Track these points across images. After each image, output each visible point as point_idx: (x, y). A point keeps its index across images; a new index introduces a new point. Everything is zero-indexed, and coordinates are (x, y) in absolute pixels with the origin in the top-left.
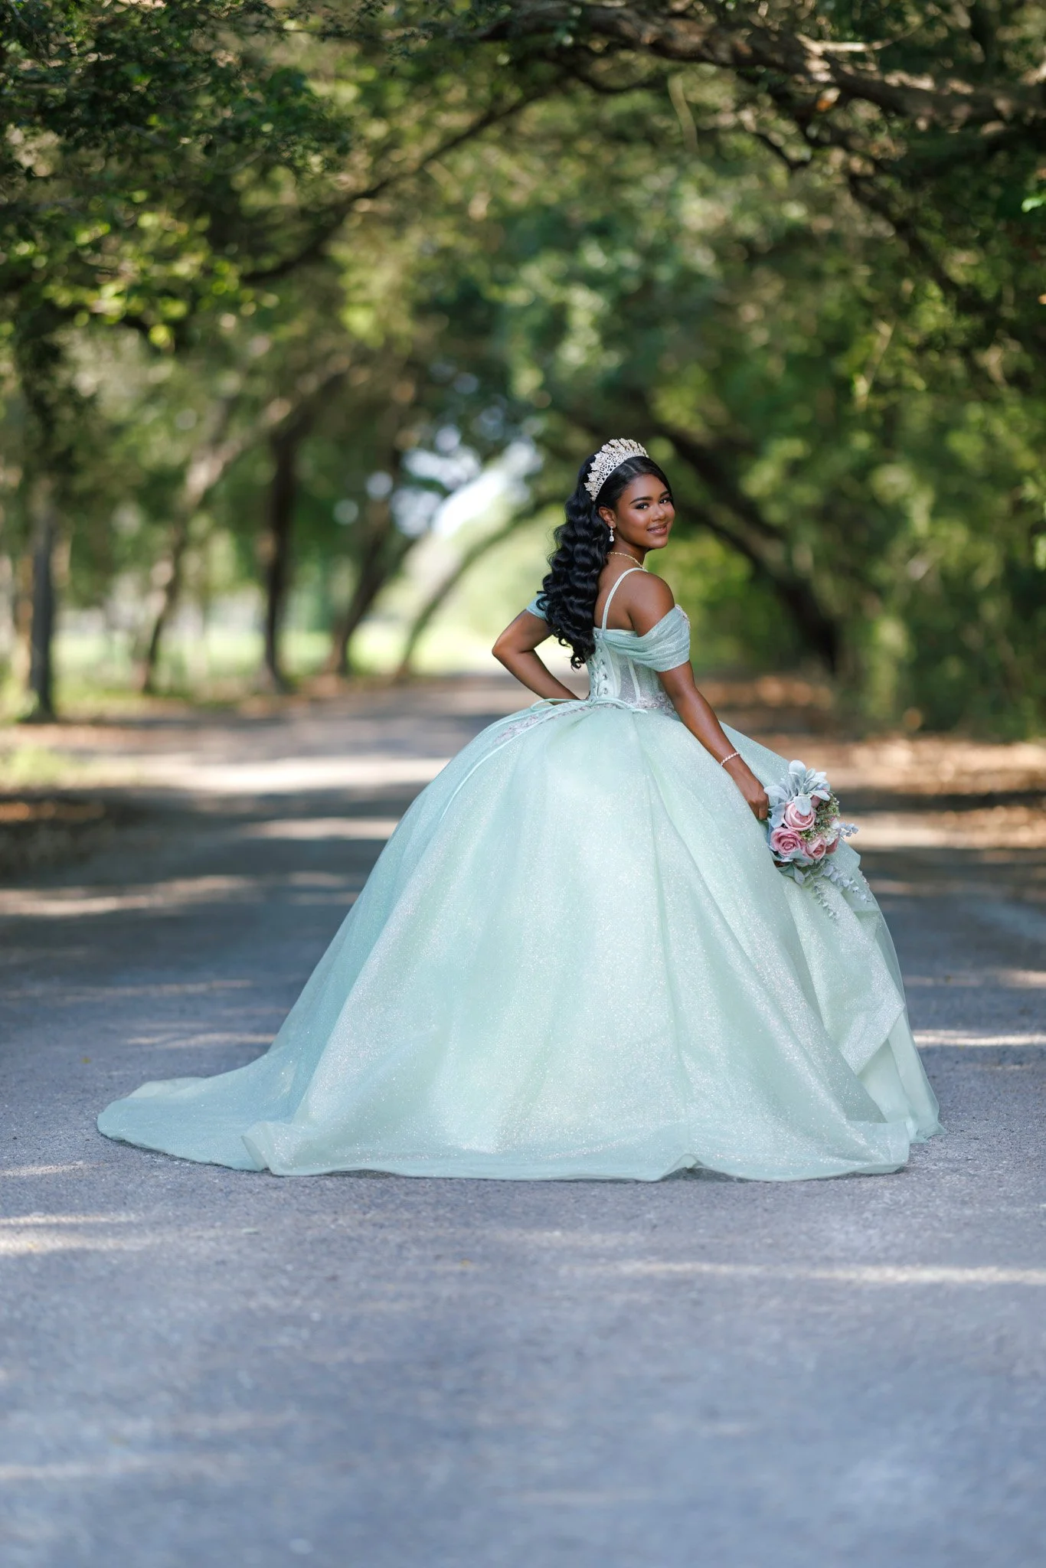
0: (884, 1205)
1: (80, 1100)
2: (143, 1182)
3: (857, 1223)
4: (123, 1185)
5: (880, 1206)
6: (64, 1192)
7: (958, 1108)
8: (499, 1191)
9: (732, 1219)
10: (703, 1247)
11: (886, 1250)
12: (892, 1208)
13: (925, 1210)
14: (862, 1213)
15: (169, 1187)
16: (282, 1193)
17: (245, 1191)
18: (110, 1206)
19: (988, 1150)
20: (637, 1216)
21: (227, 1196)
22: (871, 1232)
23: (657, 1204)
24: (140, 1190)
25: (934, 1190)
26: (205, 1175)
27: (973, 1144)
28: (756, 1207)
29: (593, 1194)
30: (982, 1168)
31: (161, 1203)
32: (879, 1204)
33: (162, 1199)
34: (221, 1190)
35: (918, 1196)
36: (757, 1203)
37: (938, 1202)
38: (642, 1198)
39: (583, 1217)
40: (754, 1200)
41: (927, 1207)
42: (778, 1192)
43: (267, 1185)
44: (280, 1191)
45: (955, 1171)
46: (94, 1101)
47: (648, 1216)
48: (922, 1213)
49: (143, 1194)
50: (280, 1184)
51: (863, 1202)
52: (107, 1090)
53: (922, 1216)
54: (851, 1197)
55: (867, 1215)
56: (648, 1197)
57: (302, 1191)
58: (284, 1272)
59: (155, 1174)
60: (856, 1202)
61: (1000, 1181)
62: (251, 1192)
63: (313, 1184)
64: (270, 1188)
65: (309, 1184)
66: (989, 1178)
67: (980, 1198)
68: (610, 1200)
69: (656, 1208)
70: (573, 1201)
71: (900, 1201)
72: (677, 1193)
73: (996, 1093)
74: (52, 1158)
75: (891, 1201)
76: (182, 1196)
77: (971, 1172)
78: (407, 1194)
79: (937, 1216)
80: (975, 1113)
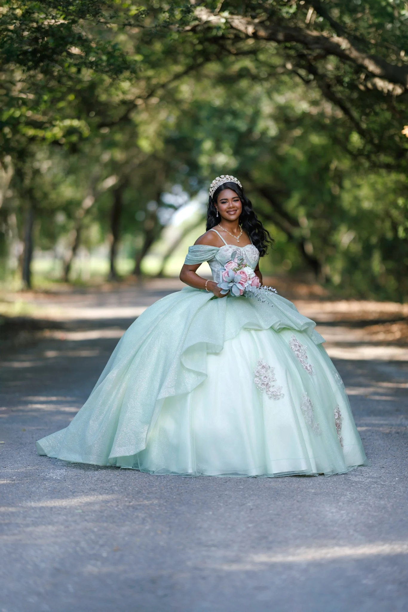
0: (347, 499)
1: (19, 448)
2: (39, 487)
3: (337, 508)
4: (30, 488)
5: (345, 499)
6: (6, 491)
7: (374, 453)
8: (186, 492)
9: (284, 506)
10: (272, 520)
11: (349, 521)
12: (351, 500)
13: (364, 501)
14: (338, 503)
15: (50, 489)
16: (96, 492)
17: (81, 492)
18: (24, 498)
19: (388, 473)
20: (244, 504)
21: (73, 494)
22: (342, 512)
23: (252, 498)
24: (37, 490)
25: (367, 492)
26: (65, 484)
27: (382, 470)
28: (294, 500)
29: (226, 493)
30: (386, 481)
31: (46, 497)
32: (345, 498)
33: (46, 495)
34: (71, 491)
35: (361, 495)
36: (294, 498)
37: (370, 498)
38: (246, 495)
39: (222, 504)
40: (293, 496)
41: (365, 500)
42: (302, 492)
43: (90, 489)
44: (95, 492)
45: (376, 482)
46: (24, 448)
47: (249, 504)
48: (363, 503)
49: (38, 492)
50: (96, 488)
51: (338, 498)
52: (30, 443)
53: (363, 504)
54: (333, 495)
55: (340, 504)
56: (249, 495)
57: (105, 492)
58: (93, 532)
59: (45, 483)
60: (335, 497)
61: (395, 488)
62: (83, 492)
63: (110, 488)
64: (91, 490)
65: (108, 488)
66: (390, 486)
67: (387, 496)
68: (233, 496)
69: (252, 500)
70: (217, 497)
71: (354, 497)
72: (260, 493)
73: (389, 446)
74: (3, 475)
75: (350, 497)
76: (54, 493)
77: (382, 483)
78: (148, 493)
79: (370, 504)
80: (382, 456)
